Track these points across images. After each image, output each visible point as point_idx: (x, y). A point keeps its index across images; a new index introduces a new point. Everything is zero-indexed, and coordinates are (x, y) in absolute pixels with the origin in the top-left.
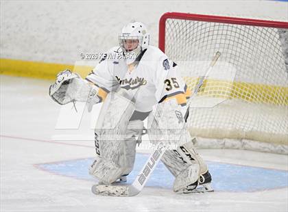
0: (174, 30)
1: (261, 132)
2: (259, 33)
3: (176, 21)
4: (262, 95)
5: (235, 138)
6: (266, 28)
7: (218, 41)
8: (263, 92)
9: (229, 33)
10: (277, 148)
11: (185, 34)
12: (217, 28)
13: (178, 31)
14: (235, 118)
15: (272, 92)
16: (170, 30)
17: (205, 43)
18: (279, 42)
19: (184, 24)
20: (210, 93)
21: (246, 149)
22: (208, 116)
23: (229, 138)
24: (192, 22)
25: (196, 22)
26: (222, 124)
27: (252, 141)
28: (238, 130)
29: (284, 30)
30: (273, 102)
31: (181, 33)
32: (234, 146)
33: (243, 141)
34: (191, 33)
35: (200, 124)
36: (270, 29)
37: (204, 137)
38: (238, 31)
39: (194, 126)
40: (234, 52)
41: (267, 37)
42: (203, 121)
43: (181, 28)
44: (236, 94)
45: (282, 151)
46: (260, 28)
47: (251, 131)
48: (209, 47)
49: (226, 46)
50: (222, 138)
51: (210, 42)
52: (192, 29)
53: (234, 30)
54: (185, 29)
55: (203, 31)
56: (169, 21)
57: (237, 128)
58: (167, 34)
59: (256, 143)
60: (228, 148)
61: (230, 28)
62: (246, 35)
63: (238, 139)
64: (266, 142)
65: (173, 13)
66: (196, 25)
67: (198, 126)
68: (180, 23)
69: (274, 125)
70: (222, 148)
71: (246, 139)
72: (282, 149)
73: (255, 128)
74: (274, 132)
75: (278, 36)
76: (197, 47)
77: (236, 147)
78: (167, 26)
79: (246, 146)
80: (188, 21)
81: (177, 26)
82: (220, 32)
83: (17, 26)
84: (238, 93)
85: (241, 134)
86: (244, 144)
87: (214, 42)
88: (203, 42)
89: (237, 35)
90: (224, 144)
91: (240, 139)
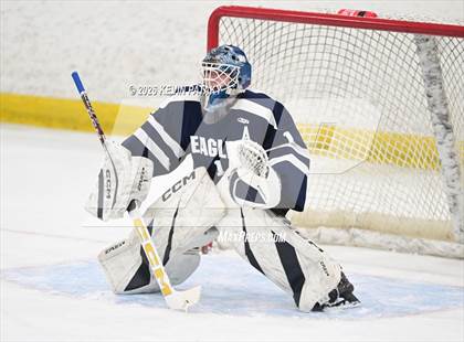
1: (383, 215)
2: (383, 41)
3: (237, 21)
4: (386, 150)
5: (338, 227)
6: (395, 34)
7: (311, 56)
8: (388, 144)
9: (329, 41)
10: (411, 244)
11: (252, 44)
12: (307, 32)
14: (339, 190)
15: (403, 144)
17: (288, 60)
18: (417, 58)
19: (252, 27)
21: (356, 246)
23: (328, 226)
24: (266, 23)
25: (272, 22)
27: (368, 231)
28: (343, 212)
29: (426, 36)
30: (405, 162)
32: (336, 239)
33: (352, 230)
34: (264, 42)
36: (400, 35)
38: (346, 37)
40: (338, 75)
41: (395, 49)
43: (246, 33)
44: (342, 147)
45: (420, 248)
46: (385, 33)
47: (367, 213)
48: (295, 65)
49: (325, 64)
50: (316, 226)
51: (295, 58)
52: (265, 34)
53: (338, 35)
54: (252, 35)
55: (284, 39)
56: (225, 22)
57: (342, 208)
59: (375, 234)
60: (325, 243)
61: (331, 33)
62: (359, 44)
63: (343, 227)
64: (391, 232)
65: (232, 7)
66: (271, 29)
68: (244, 25)
69: (406, 202)
71: (355, 227)
72: (420, 244)
73: (374, 208)
74: (406, 214)
75: (414, 47)
76: (273, 66)
77: (340, 242)
78: (222, 29)
79: (357, 240)
80: (258, 22)
81: (238, 31)
82: (314, 40)
84: (346, 145)
85: (348, 217)
86: (354, 236)
87: (303, 57)
88: (284, 58)
89: (344, 45)
90: (319, 235)
91: (347, 228)
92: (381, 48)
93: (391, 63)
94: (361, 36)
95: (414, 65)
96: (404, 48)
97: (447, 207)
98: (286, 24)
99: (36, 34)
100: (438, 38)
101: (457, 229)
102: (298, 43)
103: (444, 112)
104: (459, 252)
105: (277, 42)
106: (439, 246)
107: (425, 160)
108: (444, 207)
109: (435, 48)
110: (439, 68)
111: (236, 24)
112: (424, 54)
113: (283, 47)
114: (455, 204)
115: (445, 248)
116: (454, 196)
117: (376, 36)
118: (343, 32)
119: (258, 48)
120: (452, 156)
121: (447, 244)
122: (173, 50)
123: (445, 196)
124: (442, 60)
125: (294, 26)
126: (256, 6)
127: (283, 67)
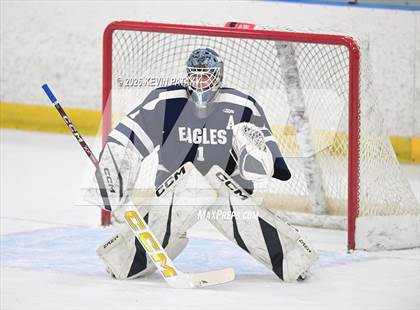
92: (247, 53)
93: (256, 66)
94: (230, 44)
95: (275, 66)
96: (267, 53)
97: (305, 184)
98: (168, 35)
100: (295, 44)
101: (314, 202)
103: (301, 105)
104: (315, 222)
105: (160, 51)
106: (299, 217)
107: (286, 145)
108: (302, 185)
109: (293, 53)
110: (296, 69)
111: (126, 36)
112: (284, 58)
113: (166, 54)
114: (311, 182)
115: (304, 218)
116: (310, 175)
117: (243, 44)
119: (145, 55)
120: (308, 142)
121: (306, 215)
122: (74, 59)
123: (303, 176)
124: (299, 63)
125: (175, 37)
126: (143, 21)
127: (166, 70)
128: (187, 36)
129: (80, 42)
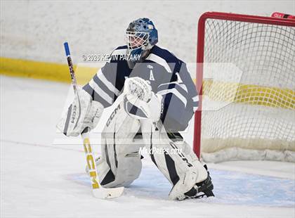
0: (214, 31)
3: (216, 21)
5: (276, 149)
7: (261, 44)
9: (273, 34)
11: (226, 35)
12: (260, 29)
13: (218, 32)
14: (278, 127)
16: (209, 31)
17: (247, 46)
19: (225, 25)
20: (252, 99)
21: (288, 161)
22: (248, 125)
23: (271, 149)
24: (234, 23)
25: (237, 22)
26: (264, 134)
28: (281, 140)
31: (222, 34)
32: (276, 158)
33: (286, 152)
34: (233, 35)
35: (239, 133)
37: (244, 148)
38: (283, 32)
39: (233, 136)
40: (278, 56)
42: (242, 130)
43: (222, 29)
44: (280, 100)
48: (251, 49)
49: (270, 49)
50: (264, 149)
51: (252, 45)
52: (233, 30)
53: (279, 31)
54: (226, 31)
55: (245, 32)
56: (209, 22)
57: (280, 138)
58: (206, 35)
60: (269, 160)
61: (274, 29)
63: (280, 150)
65: (213, 13)
66: (237, 26)
67: (237, 135)
68: (220, 24)
70: (263, 160)
71: (288, 150)
76: (238, 50)
77: (278, 159)
78: (207, 26)
79: (289, 158)
80: (229, 22)
81: (217, 28)
82: (263, 34)
83: (47, 26)
84: (282, 99)
85: (283, 144)
86: (287, 155)
87: (257, 44)
88: (245, 44)
89: (282, 37)
90: (265, 155)
91: (283, 150)
98: (246, 23)
99: (90, 29)
102: (254, 35)
105: (241, 35)
111: (215, 23)
113: (244, 38)
118: (282, 29)
119: (229, 38)
125: (251, 25)
126: (228, 12)
127: (244, 50)
128: (260, 25)
129: (180, 27)
